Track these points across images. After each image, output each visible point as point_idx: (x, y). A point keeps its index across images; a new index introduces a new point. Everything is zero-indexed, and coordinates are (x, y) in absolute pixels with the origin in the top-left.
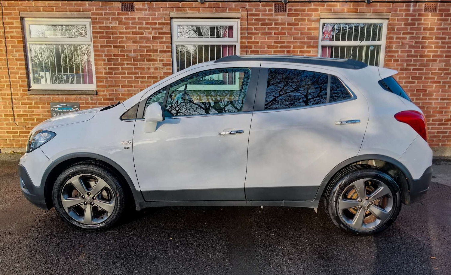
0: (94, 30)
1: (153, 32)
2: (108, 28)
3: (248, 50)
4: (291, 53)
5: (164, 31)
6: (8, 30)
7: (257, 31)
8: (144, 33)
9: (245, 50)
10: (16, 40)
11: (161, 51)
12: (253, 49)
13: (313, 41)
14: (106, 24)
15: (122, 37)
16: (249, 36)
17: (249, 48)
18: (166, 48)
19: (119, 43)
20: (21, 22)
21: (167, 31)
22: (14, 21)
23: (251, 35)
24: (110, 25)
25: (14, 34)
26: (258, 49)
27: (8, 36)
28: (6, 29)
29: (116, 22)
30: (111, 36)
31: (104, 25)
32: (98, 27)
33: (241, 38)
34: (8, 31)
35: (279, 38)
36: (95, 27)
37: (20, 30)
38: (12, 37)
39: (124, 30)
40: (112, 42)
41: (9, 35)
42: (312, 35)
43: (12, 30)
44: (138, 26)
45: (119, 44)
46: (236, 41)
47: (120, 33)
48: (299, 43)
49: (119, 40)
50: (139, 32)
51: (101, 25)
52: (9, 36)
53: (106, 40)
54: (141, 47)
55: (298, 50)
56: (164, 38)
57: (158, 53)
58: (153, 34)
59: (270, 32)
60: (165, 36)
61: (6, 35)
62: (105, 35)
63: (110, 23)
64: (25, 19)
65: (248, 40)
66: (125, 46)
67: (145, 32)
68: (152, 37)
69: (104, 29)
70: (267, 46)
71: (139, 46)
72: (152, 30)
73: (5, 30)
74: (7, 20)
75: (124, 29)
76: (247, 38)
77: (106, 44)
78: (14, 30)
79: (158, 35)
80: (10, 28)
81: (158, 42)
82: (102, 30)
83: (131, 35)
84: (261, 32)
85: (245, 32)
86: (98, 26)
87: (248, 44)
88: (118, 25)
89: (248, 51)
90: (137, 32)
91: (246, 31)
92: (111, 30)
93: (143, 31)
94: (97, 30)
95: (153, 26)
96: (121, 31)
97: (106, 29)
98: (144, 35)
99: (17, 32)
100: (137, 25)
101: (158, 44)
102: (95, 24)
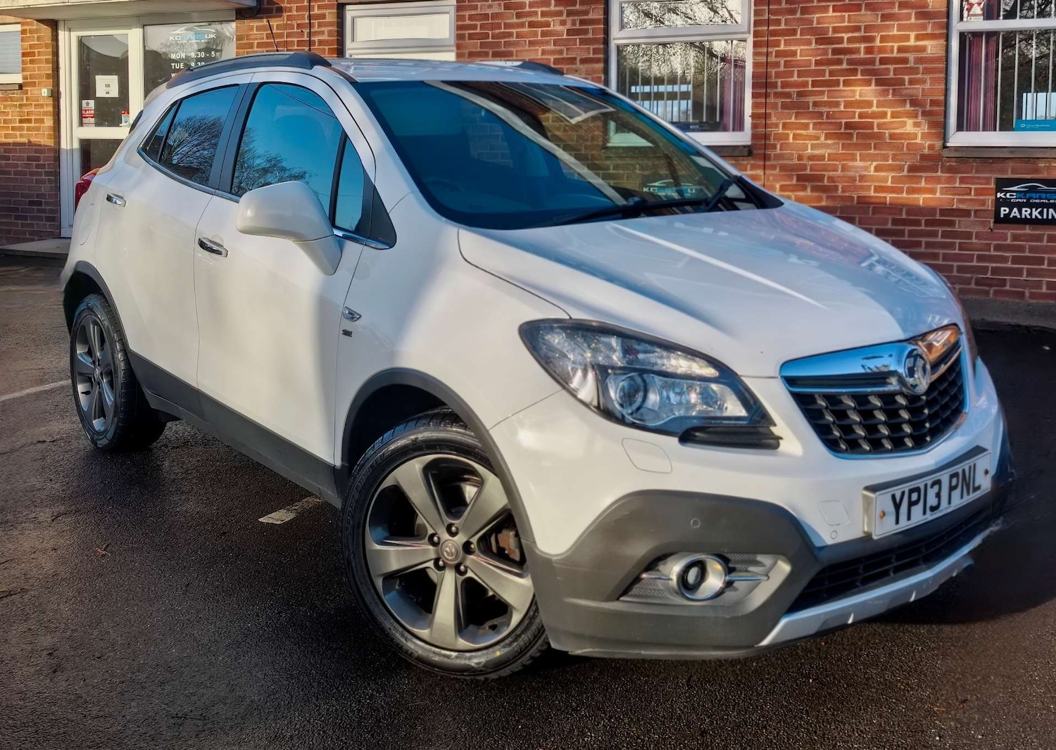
0: (460, 23)
1: (569, 20)
2: (486, 16)
3: (770, 50)
4: (876, 53)
5: (591, 16)
6: (316, 29)
7: (793, 6)
8: (552, 24)
9: (765, 50)
10: (327, 48)
11: (584, 61)
12: (782, 47)
13: (931, 21)
14: (481, 9)
15: (510, 35)
16: (772, 17)
17: (772, 46)
18: (594, 53)
19: (503, 46)
20: (338, 13)
21: (598, 17)
22: (327, 12)
23: (779, 15)
24: (490, 12)
25: (325, 37)
26: (793, 48)
27: (314, 41)
28: (314, 27)
29: (500, 5)
30: (490, 32)
31: (479, 12)
32: (467, 16)
33: (757, 23)
34: (316, 32)
35: (846, 19)
36: (461, 16)
37: (335, 28)
38: (321, 42)
39: (515, 20)
40: (491, 45)
41: (315, 38)
42: (930, 7)
43: (323, 29)
44: (540, 9)
45: (503, 49)
46: (746, 30)
47: (507, 26)
48: (896, 28)
49: (503, 41)
50: (541, 22)
51: (473, 12)
52: (317, 41)
53: (479, 41)
54: (544, 52)
55: (893, 47)
56: (591, 31)
57: (576, 64)
58: (569, 26)
59: (824, 6)
60: (592, 27)
61: (312, 39)
62: (478, 31)
63: (490, 6)
64: (348, 7)
65: (771, 28)
66: (515, 53)
67: (553, 20)
68: (567, 30)
69: (477, 20)
70: (816, 39)
71: (540, 52)
72: (567, 16)
73: (312, 30)
74: (316, 11)
75: (515, 17)
76: (768, 22)
77: (479, 50)
78: (326, 29)
79: (578, 26)
80: (320, 25)
81: (578, 40)
82: (474, 23)
83: (526, 29)
84: (802, 7)
85: (764, 10)
86: (467, 13)
87: (771, 36)
88: (504, 10)
89: (771, 53)
90: (538, 21)
91: (767, 8)
92: (490, 21)
93: (550, 19)
94: (465, 23)
95: (570, 8)
96: (508, 21)
97: (481, 20)
98: (552, 28)
99: (330, 33)
100: (539, 7)
101: (578, 46)
102: (462, 10)
